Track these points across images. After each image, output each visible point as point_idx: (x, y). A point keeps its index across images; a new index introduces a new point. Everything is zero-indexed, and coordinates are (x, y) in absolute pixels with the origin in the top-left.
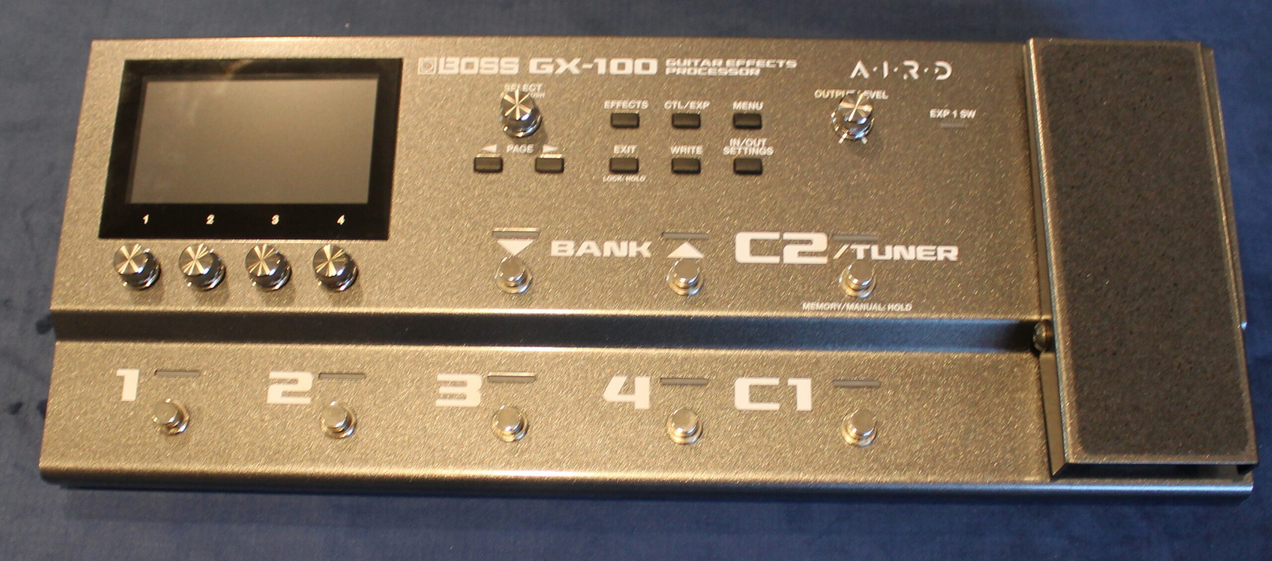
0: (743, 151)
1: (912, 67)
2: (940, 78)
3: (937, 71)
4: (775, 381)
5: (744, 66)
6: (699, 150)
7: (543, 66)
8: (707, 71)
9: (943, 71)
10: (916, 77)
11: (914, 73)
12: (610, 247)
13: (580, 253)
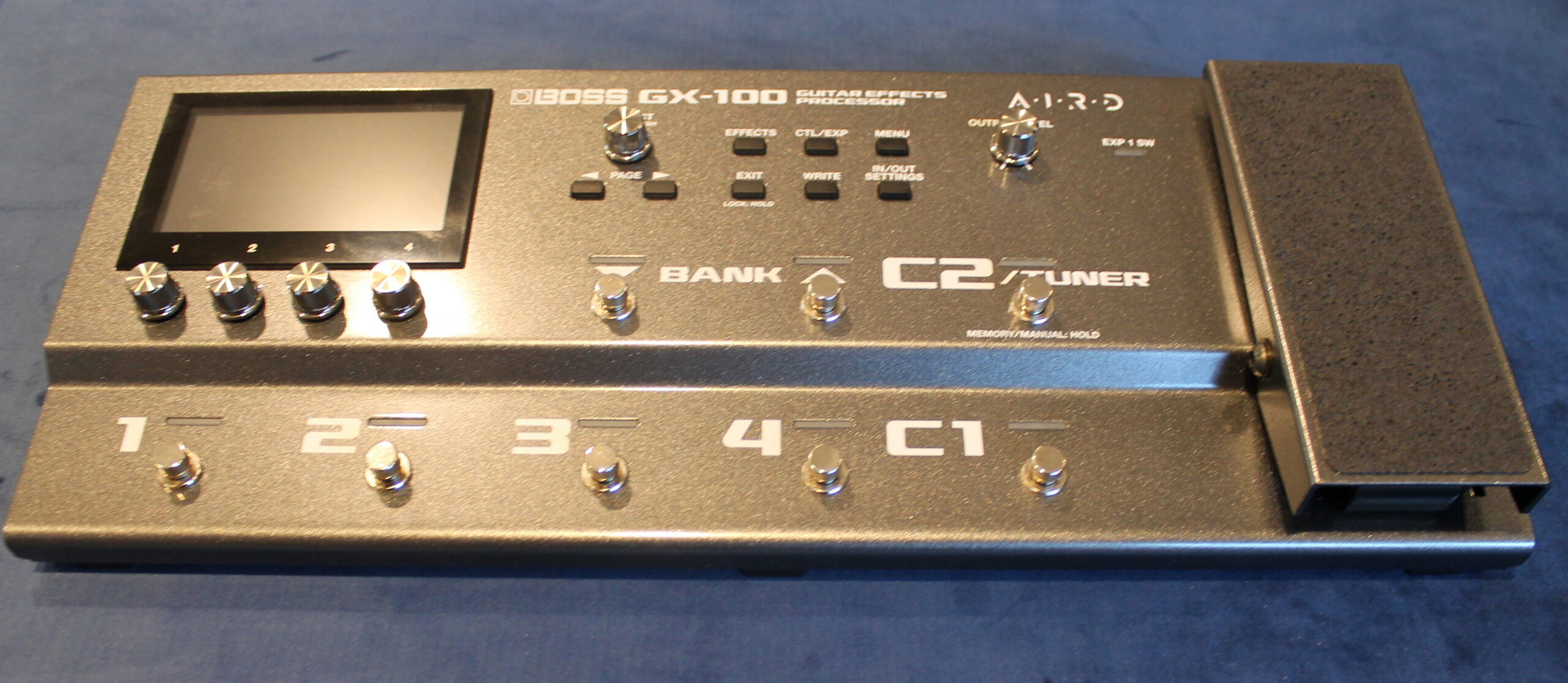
0: (888, 177)
1: (1078, 99)
2: (1110, 109)
3: (1106, 102)
4: (937, 424)
5: (886, 97)
6: (837, 176)
7: (655, 97)
8: (843, 101)
9: (1113, 103)
10: (1083, 107)
11: (1081, 104)
12: (731, 273)
13: (696, 278)
